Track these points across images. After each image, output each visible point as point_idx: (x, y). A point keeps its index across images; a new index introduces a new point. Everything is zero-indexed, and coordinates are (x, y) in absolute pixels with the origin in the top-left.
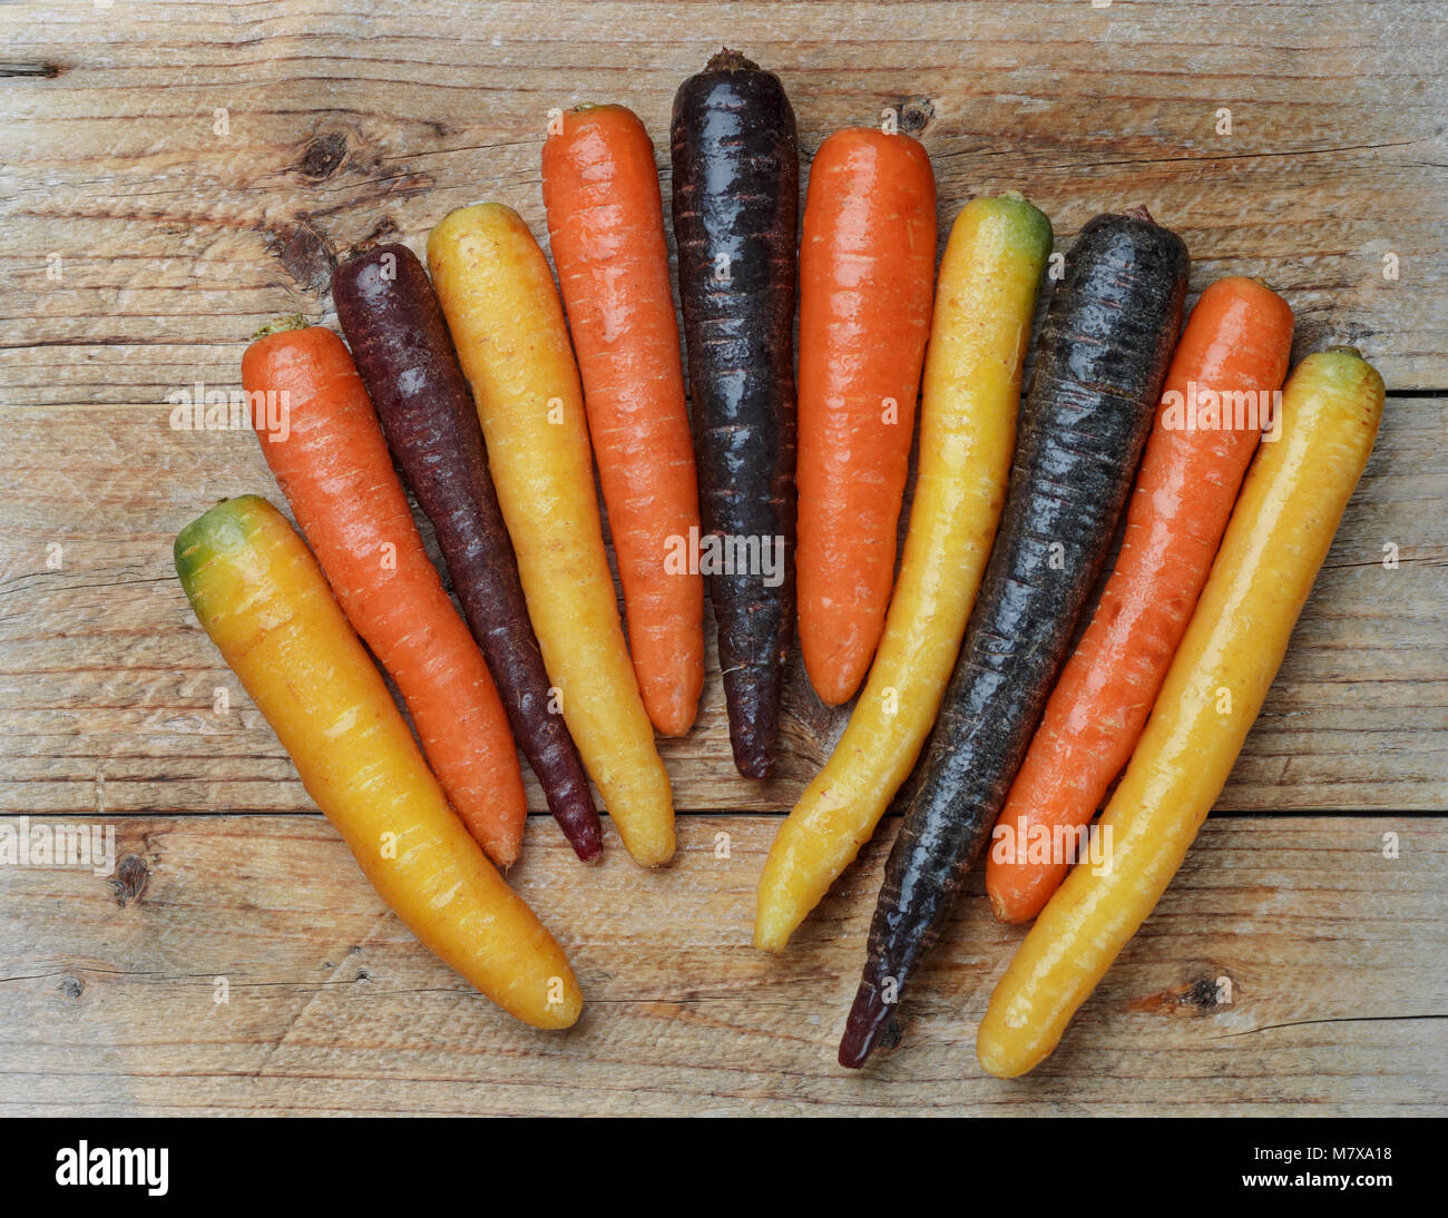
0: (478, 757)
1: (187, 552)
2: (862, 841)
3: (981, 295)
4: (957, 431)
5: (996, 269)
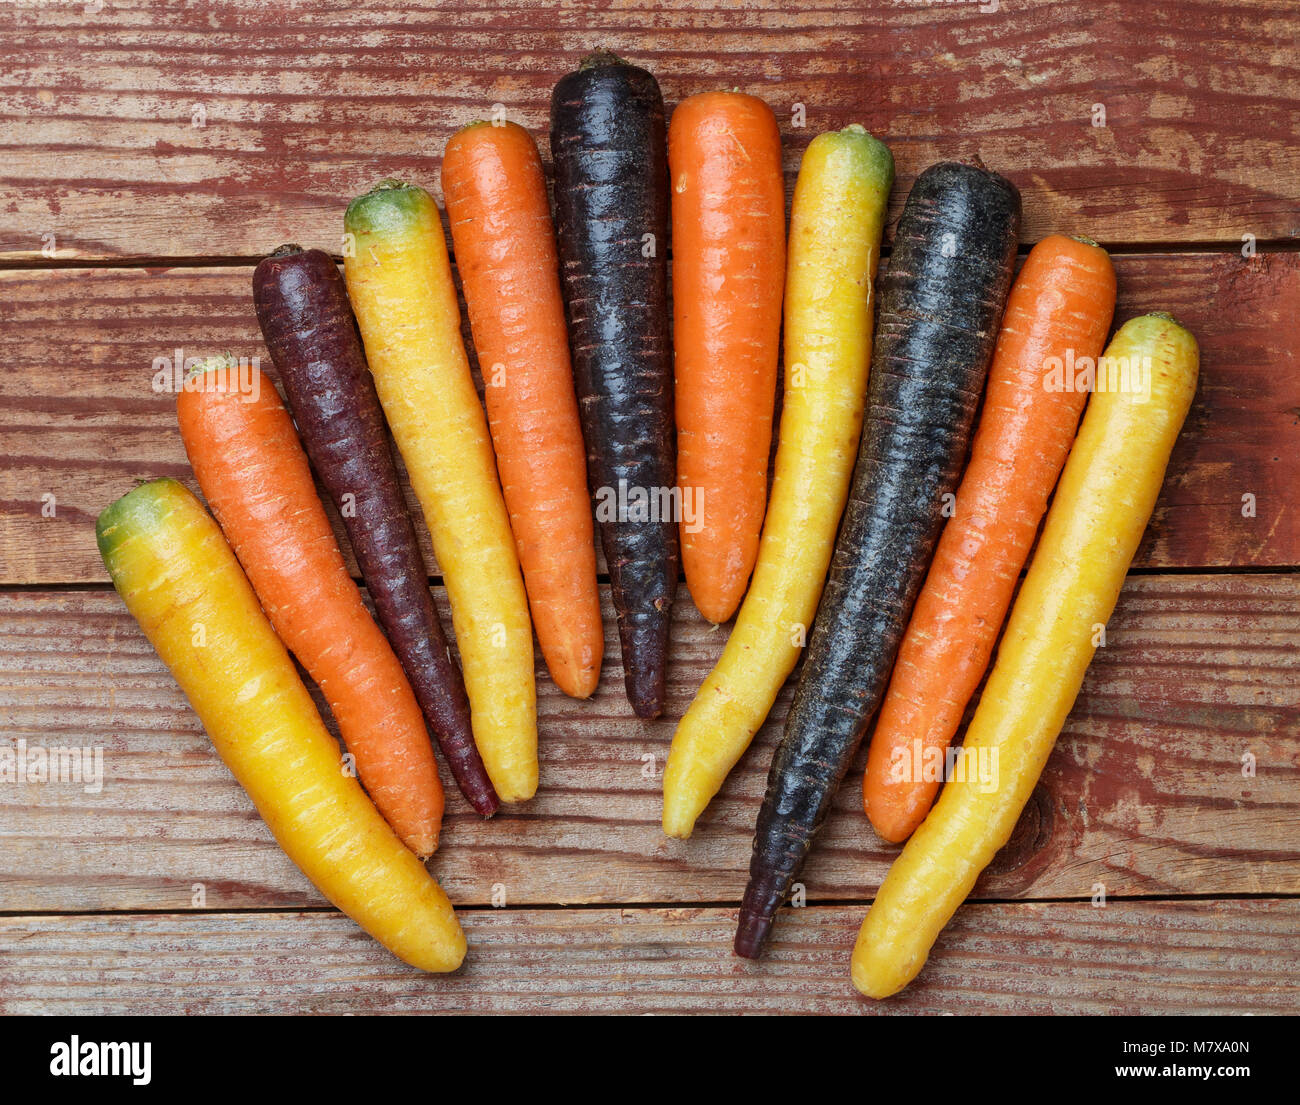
0: (397, 758)
1: (106, 533)
2: (754, 729)
3: (832, 223)
4: (819, 348)
5: (845, 198)
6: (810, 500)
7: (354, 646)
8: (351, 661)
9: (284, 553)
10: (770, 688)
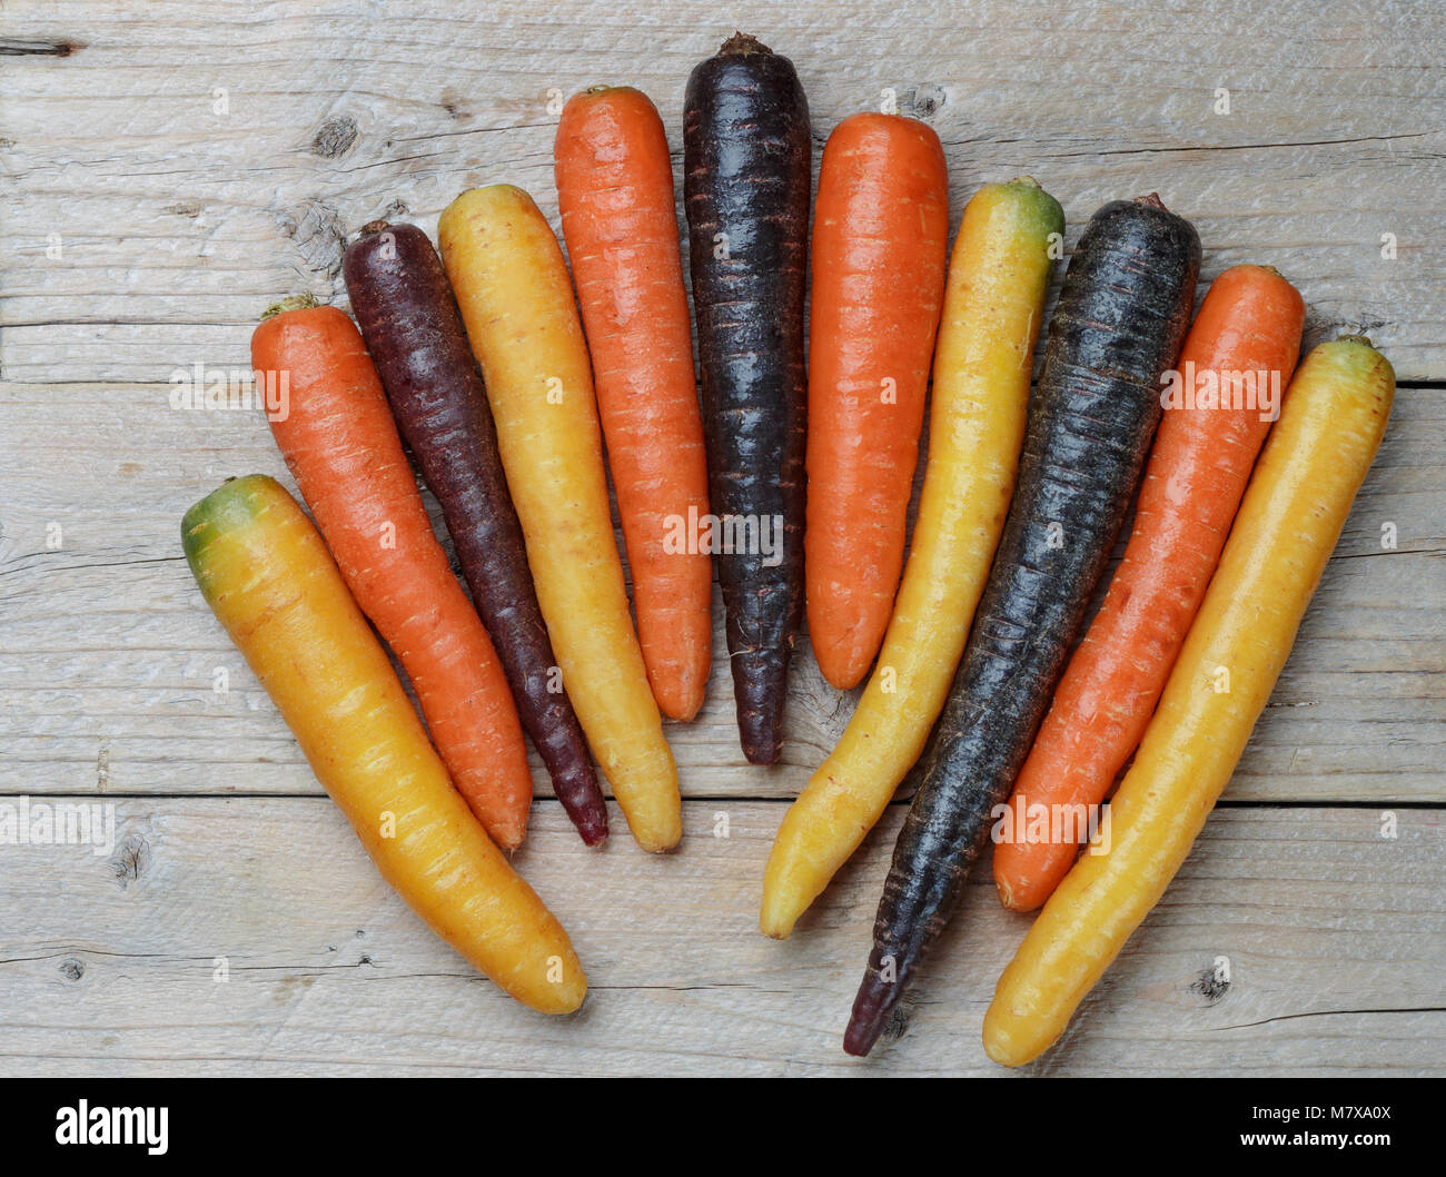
0: (484, 737)
1: (195, 530)
2: (868, 826)
3: (993, 280)
4: (968, 416)
5: (1008, 254)
6: (947, 580)
7: (440, 615)
8: (437, 631)
9: (366, 511)
10: (888, 781)
